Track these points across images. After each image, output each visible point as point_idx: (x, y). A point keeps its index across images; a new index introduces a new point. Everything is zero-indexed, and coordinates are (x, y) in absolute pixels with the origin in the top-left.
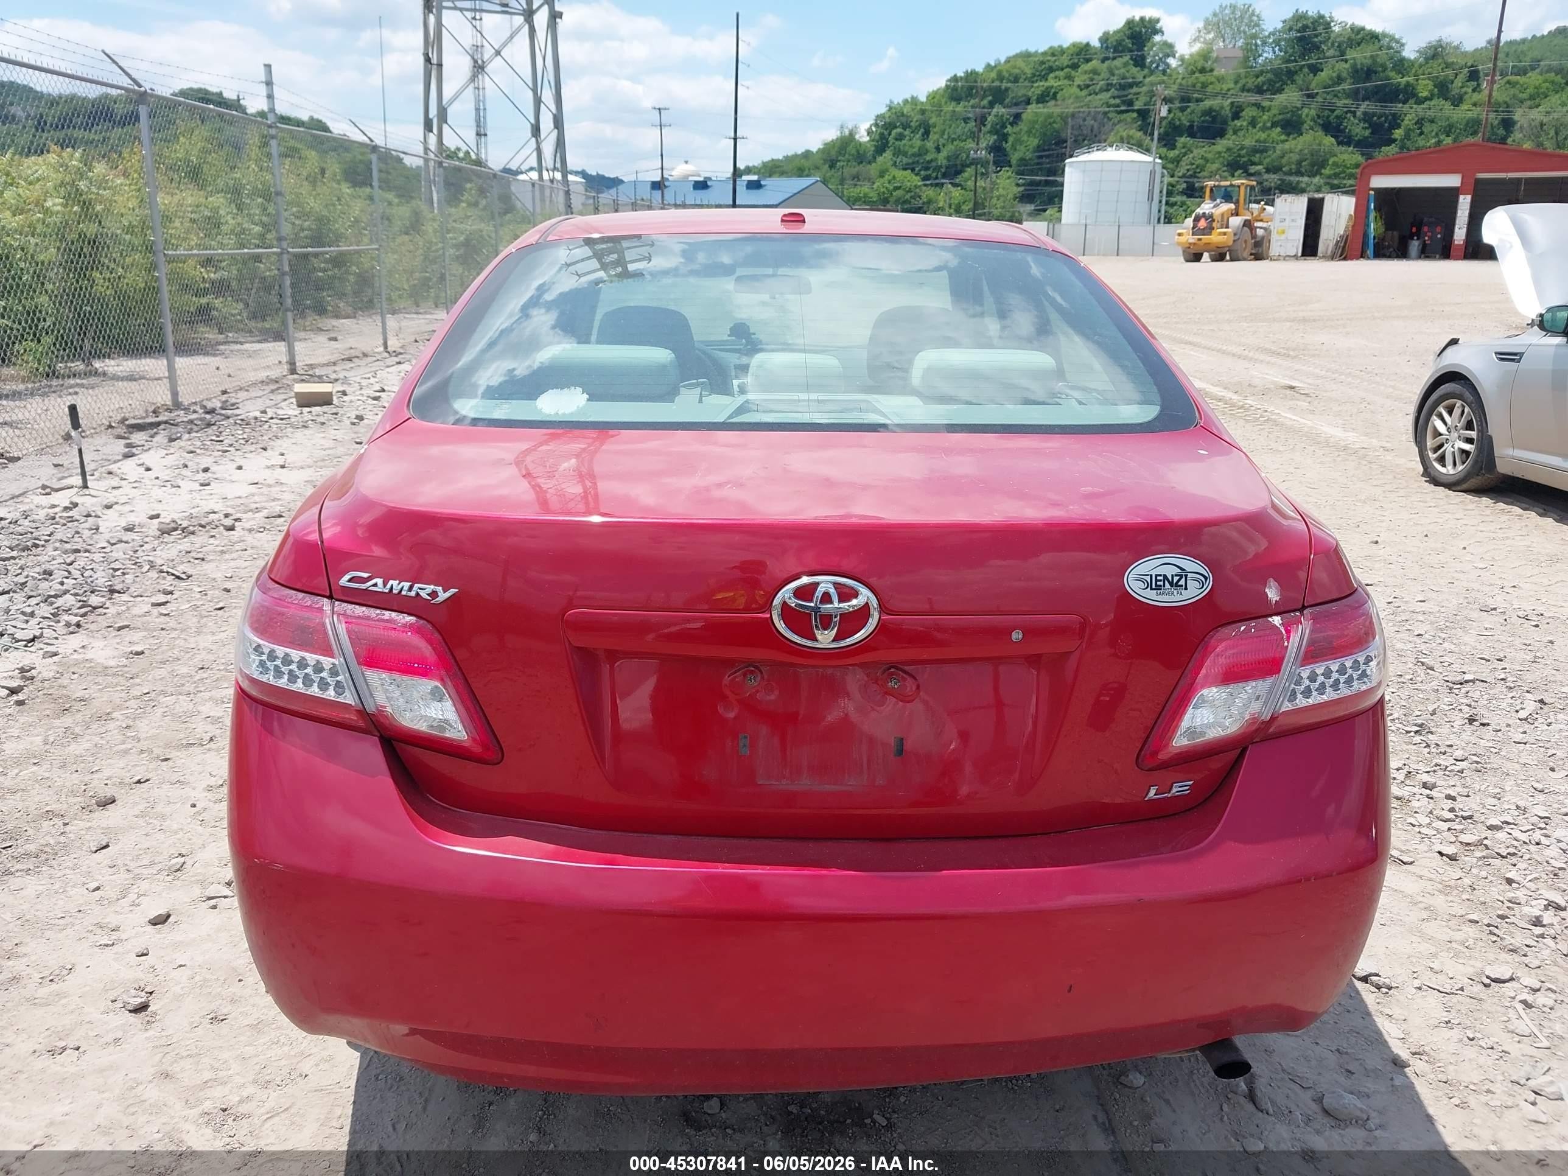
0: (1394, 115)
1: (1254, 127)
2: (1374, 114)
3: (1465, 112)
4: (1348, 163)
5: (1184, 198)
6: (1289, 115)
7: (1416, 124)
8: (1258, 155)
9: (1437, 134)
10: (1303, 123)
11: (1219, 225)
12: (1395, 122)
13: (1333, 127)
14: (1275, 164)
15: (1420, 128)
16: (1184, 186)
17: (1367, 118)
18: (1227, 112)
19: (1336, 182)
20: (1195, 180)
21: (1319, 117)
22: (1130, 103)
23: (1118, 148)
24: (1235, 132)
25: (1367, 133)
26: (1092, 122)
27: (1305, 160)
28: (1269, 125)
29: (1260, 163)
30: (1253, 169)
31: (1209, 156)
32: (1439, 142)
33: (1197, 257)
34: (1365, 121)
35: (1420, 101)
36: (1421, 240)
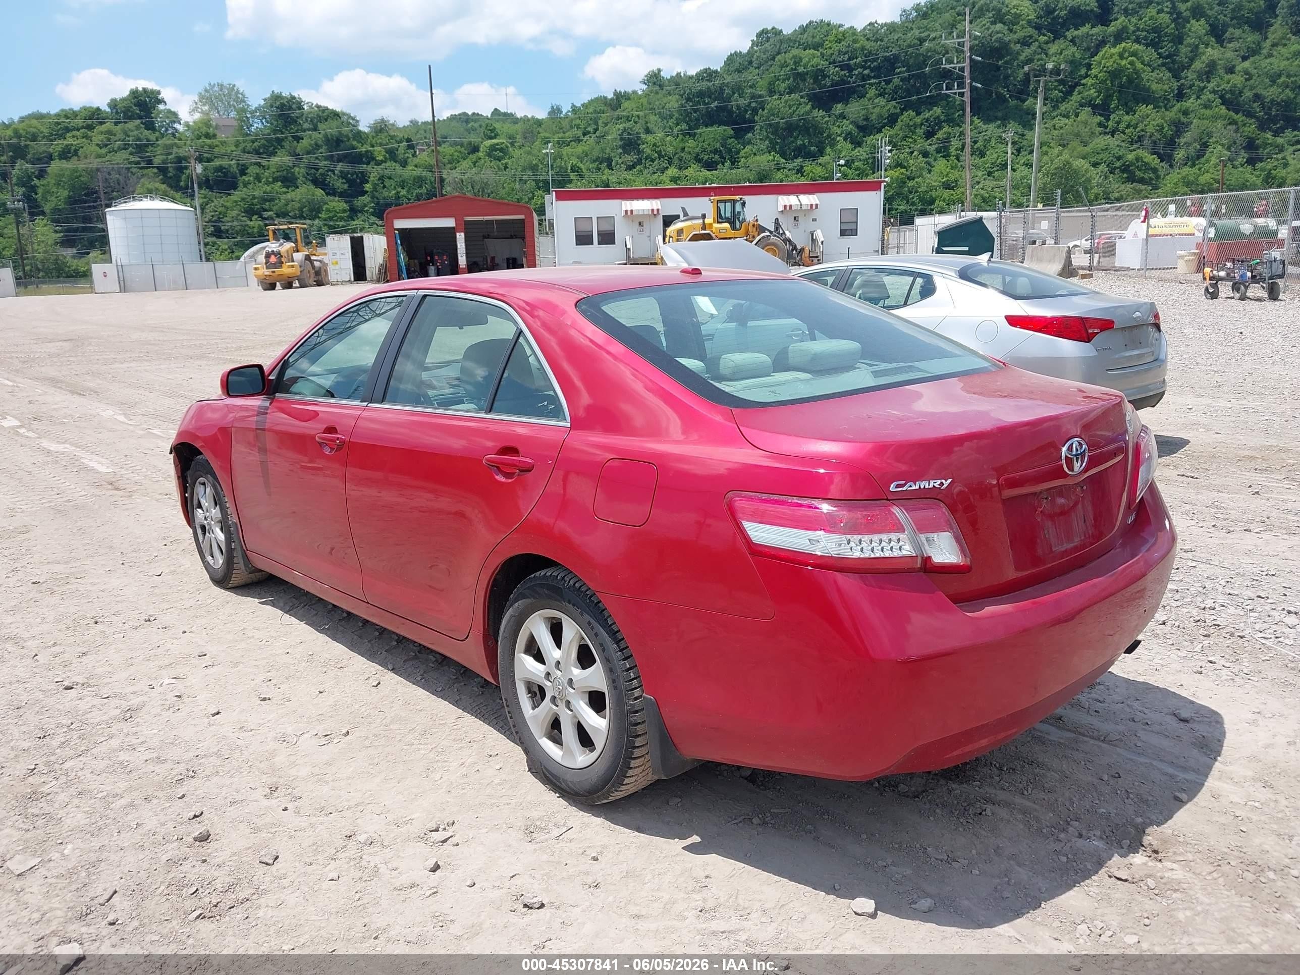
0: (362, 173)
1: (260, 182)
2: (348, 173)
3: (410, 172)
4: (337, 209)
5: (214, 239)
6: (285, 172)
7: (379, 179)
8: (267, 204)
9: (395, 187)
10: (297, 179)
11: (286, 260)
12: (364, 178)
13: (319, 182)
14: (283, 210)
15: (382, 183)
16: (212, 229)
17: (343, 175)
18: (235, 169)
19: (331, 223)
20: (220, 224)
21: (308, 174)
22: (150, 162)
23: (152, 198)
24: (245, 186)
25: (346, 186)
26: (117, 176)
27: (306, 206)
28: (271, 180)
29: (271, 210)
30: (266, 214)
31: (228, 204)
32: (398, 193)
33: (272, 287)
34: (343, 178)
35: (379, 163)
36: (435, 267)
